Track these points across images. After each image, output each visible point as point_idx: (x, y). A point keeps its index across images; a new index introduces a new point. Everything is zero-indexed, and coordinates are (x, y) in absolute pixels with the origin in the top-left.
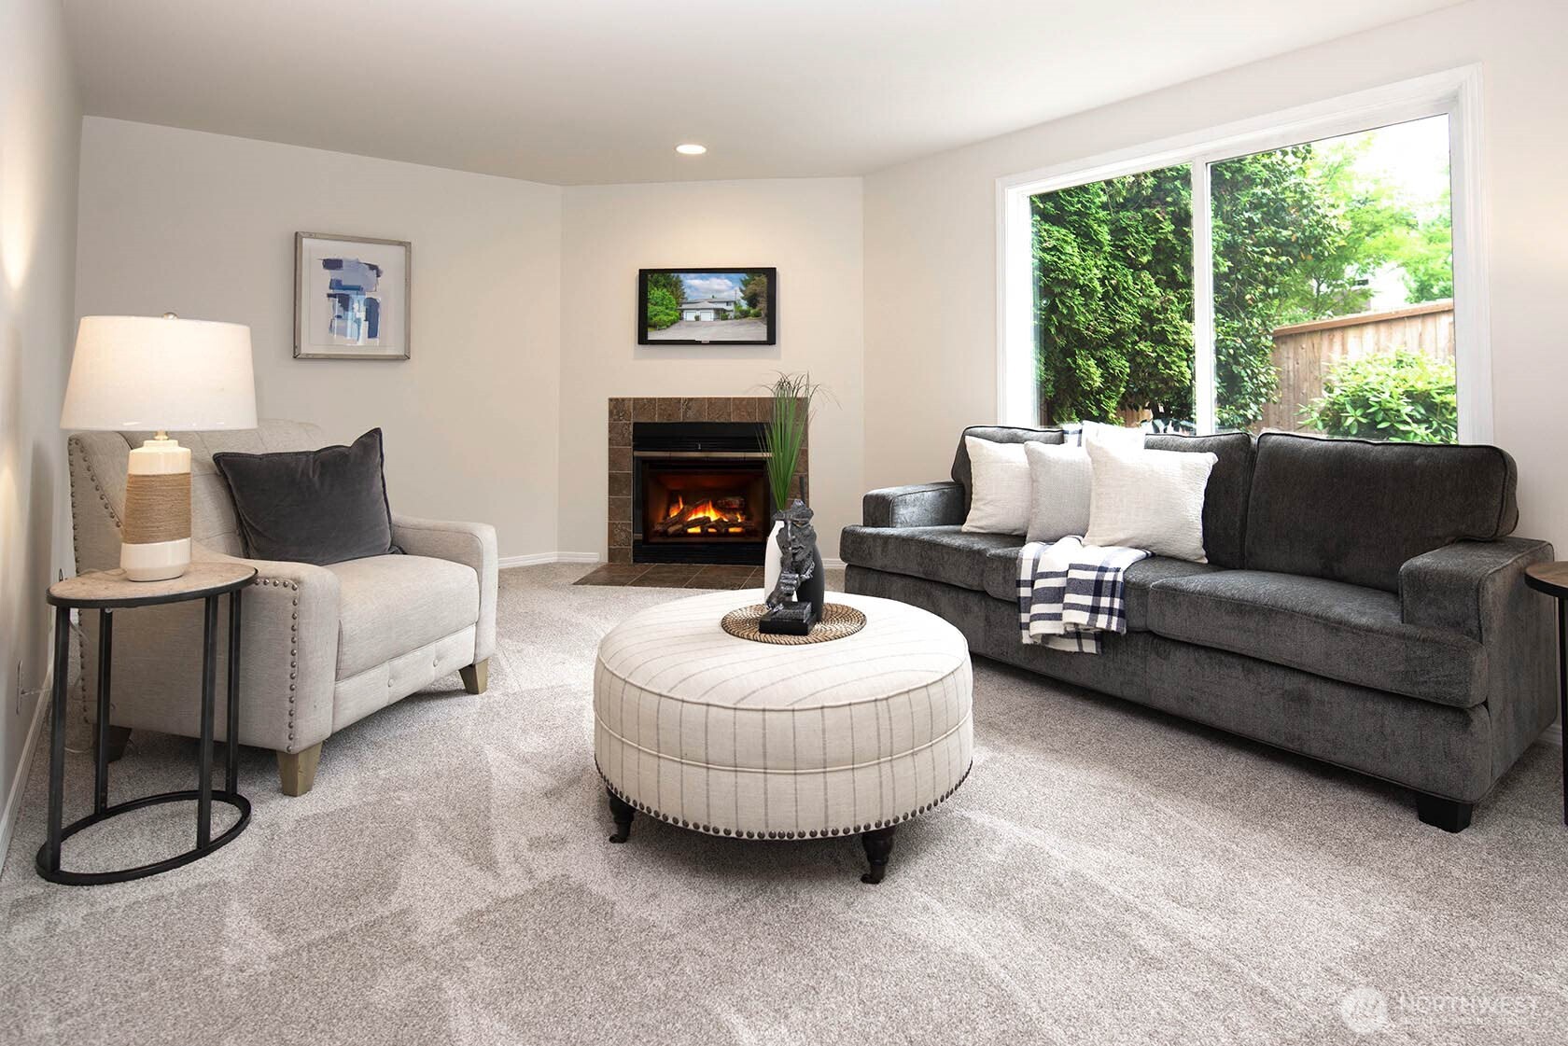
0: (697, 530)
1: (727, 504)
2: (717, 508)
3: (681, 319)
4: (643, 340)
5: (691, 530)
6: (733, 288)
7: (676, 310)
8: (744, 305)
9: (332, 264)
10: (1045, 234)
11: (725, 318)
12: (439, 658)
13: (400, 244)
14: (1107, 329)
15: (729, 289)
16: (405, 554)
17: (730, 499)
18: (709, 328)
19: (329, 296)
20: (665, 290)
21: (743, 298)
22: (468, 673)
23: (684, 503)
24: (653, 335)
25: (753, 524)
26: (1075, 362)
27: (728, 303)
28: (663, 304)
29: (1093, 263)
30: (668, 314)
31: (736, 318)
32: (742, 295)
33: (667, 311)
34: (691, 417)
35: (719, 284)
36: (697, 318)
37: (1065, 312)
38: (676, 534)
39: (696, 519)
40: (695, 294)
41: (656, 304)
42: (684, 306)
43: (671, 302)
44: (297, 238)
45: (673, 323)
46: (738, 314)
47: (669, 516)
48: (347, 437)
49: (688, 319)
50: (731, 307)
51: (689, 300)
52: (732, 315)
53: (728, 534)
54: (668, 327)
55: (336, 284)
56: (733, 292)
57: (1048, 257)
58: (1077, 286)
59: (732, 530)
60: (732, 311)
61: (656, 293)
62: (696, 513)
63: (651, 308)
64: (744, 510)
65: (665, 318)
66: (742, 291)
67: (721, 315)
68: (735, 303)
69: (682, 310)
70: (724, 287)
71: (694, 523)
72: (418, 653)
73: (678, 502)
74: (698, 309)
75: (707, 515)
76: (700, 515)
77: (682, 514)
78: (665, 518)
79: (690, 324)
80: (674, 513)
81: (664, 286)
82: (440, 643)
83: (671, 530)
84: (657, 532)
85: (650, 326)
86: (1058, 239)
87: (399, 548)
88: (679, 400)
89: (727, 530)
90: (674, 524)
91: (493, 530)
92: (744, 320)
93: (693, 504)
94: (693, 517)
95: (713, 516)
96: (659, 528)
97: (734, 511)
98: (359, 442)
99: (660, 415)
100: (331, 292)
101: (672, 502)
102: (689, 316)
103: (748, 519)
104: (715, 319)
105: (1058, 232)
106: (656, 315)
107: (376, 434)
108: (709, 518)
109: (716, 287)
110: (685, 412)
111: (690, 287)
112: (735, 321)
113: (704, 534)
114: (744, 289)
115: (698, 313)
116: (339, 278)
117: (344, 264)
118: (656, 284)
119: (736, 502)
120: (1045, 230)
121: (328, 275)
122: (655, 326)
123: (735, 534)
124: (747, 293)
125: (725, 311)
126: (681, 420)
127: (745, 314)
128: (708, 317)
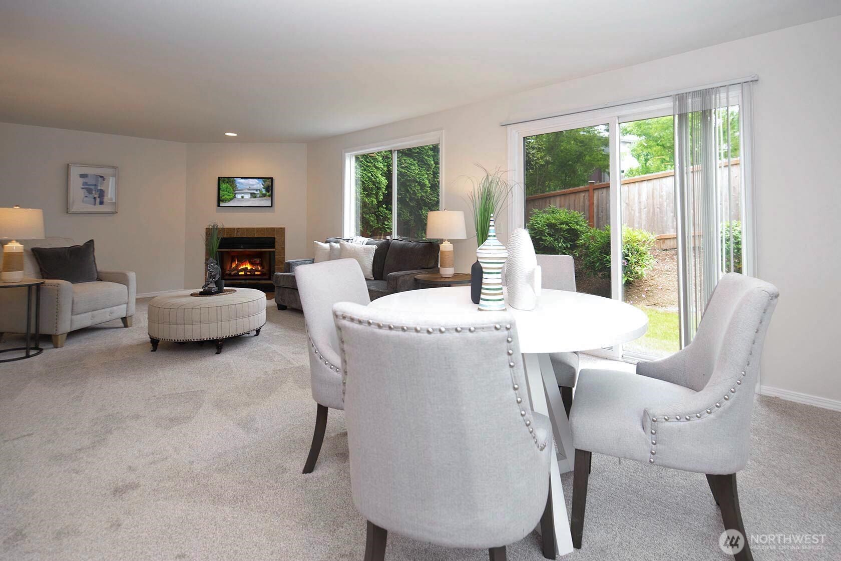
0: (242, 273)
1: (254, 262)
2: (251, 264)
3: (235, 197)
4: (219, 205)
5: (240, 273)
6: (258, 183)
7: (232, 194)
8: (264, 192)
9: (83, 176)
10: (403, 161)
11: (255, 197)
12: (111, 313)
13: (113, 167)
14: (436, 199)
15: (258, 185)
16: (102, 281)
17: (256, 259)
18: (247, 200)
19: (82, 188)
20: (227, 184)
21: (263, 188)
22: (124, 320)
23: (238, 261)
24: (222, 204)
25: (265, 271)
26: (422, 212)
27: (256, 190)
28: (227, 191)
29: (425, 172)
30: (229, 195)
31: (260, 197)
32: (263, 186)
33: (229, 194)
34: (239, 235)
35: (252, 182)
36: (242, 197)
37: (412, 192)
38: (235, 275)
39: (242, 268)
40: (241, 186)
41: (224, 191)
42: (236, 192)
43: (230, 190)
44: (68, 166)
45: (231, 199)
46: (261, 195)
47: (231, 266)
48: (81, 242)
49: (238, 197)
50: (258, 192)
51: (239, 189)
52: (258, 195)
53: (255, 275)
54: (229, 201)
55: (85, 184)
56: (259, 185)
57: (404, 171)
58: (417, 182)
59: (256, 273)
60: (258, 194)
61: (223, 186)
62: (242, 265)
63: (221, 192)
64: (261, 264)
65: (228, 197)
66: (263, 185)
67: (253, 195)
68: (259, 190)
69: (236, 194)
70: (254, 183)
71: (241, 270)
72: (103, 310)
73: (235, 261)
74: (243, 193)
75: (247, 266)
76: (244, 267)
77: (237, 266)
78: (230, 268)
79: (239, 200)
80: (234, 266)
81: (227, 182)
82: (112, 308)
83: (233, 273)
84: (227, 274)
85: (221, 201)
86: (408, 163)
87: (100, 279)
88: (234, 229)
89: (254, 273)
90: (234, 271)
91: (134, 273)
92: (264, 198)
93: (241, 262)
94: (241, 268)
95: (249, 267)
96: (228, 272)
97: (257, 264)
98: (85, 244)
99: (227, 234)
100: (83, 187)
101: (233, 261)
102: (239, 196)
103: (262, 268)
104: (251, 198)
105: (409, 160)
106: (223, 196)
107: (92, 241)
108: (247, 268)
109: (251, 183)
110: (237, 233)
111: (239, 183)
112: (260, 198)
113: (246, 275)
114: (264, 184)
115: (243, 195)
116: (87, 181)
117: (89, 176)
118: (224, 181)
119: (258, 261)
120: (404, 159)
121: (81, 180)
122: (223, 201)
123: (257, 275)
124: (265, 186)
125: (255, 194)
126: (235, 236)
127: (264, 195)
128: (247, 196)
